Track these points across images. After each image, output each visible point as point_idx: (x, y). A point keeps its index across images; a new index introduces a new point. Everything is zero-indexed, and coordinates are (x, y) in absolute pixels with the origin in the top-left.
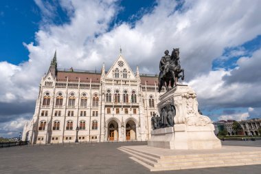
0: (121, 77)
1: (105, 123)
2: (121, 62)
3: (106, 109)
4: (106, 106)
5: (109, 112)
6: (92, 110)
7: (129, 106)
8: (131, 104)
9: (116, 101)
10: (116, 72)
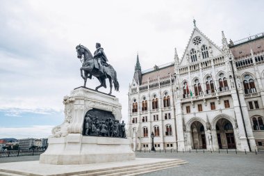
0: (200, 59)
1: (184, 125)
2: (197, 38)
4: (183, 104)
5: (188, 110)
6: (164, 113)
7: (215, 98)
8: (217, 95)
9: (196, 94)
10: (192, 55)
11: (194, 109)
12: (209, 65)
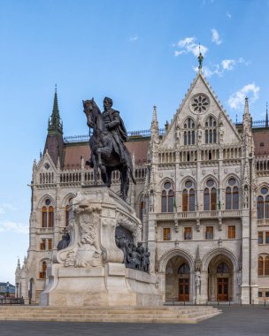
0: (202, 143)
3: (161, 230)
4: (159, 223)
5: (167, 238)
7: (216, 220)
8: (220, 215)
9: (185, 209)
10: (187, 130)
11: (177, 236)
12: (214, 158)
